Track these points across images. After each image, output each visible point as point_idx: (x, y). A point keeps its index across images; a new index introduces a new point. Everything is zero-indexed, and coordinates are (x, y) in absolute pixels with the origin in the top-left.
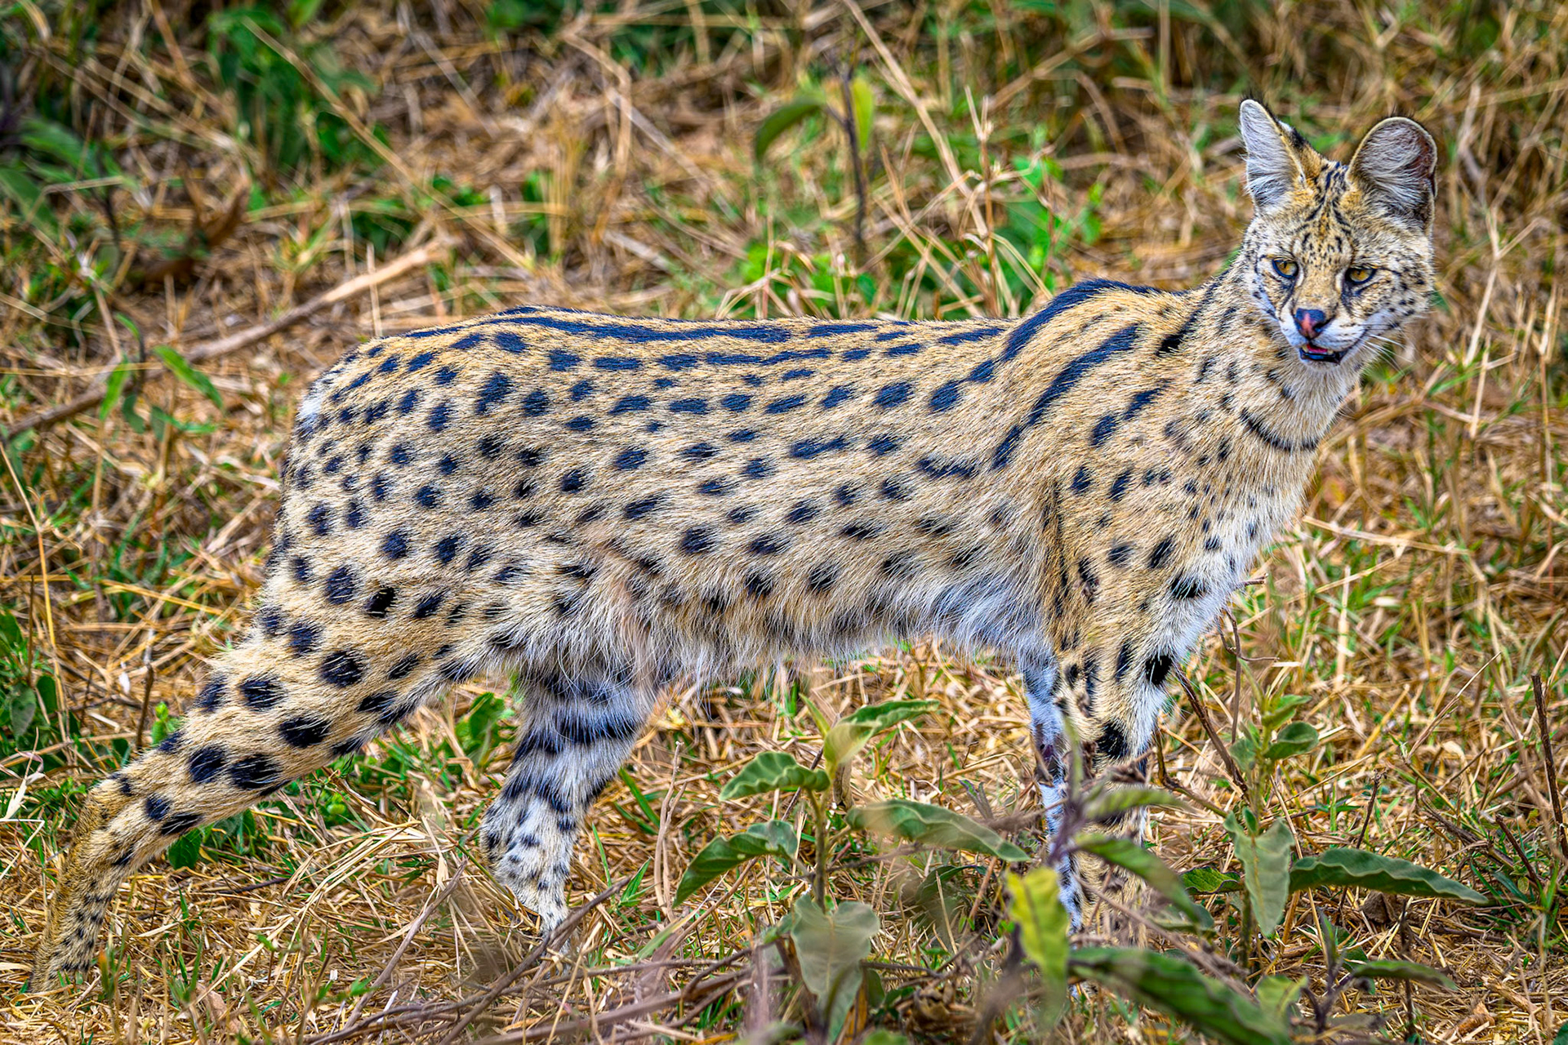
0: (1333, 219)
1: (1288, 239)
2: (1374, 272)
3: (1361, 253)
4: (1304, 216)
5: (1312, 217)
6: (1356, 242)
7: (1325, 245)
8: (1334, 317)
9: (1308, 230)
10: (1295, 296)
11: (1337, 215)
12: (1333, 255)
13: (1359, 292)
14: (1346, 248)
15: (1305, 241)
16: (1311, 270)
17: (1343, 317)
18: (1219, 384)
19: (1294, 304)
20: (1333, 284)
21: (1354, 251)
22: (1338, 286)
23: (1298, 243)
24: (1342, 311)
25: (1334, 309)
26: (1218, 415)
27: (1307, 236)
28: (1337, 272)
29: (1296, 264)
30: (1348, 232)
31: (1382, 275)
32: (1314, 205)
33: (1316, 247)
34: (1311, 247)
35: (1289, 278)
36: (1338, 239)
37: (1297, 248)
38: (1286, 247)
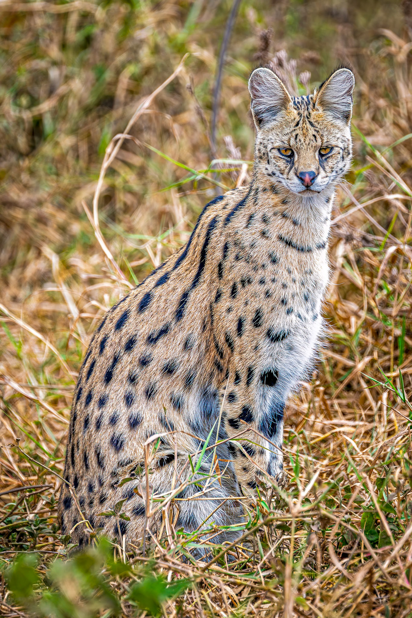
0: (308, 125)
1: (286, 138)
2: (332, 148)
3: (325, 141)
4: (293, 124)
5: (297, 125)
6: (322, 136)
7: (307, 139)
8: (318, 174)
9: (297, 132)
10: (296, 166)
11: (311, 123)
12: (314, 144)
13: (326, 159)
14: (319, 140)
15: (296, 138)
16: (302, 152)
17: (322, 173)
18: (258, 225)
19: (296, 170)
20: (315, 157)
21: (322, 140)
22: (317, 158)
23: (292, 140)
24: (321, 170)
25: (318, 169)
26: (262, 242)
27: (297, 135)
28: (315, 151)
29: (291, 150)
30: (318, 132)
31: (336, 150)
32: (297, 119)
33: (302, 140)
34: (300, 140)
35: (289, 156)
36: (314, 136)
37: (292, 142)
38: (286, 142)
